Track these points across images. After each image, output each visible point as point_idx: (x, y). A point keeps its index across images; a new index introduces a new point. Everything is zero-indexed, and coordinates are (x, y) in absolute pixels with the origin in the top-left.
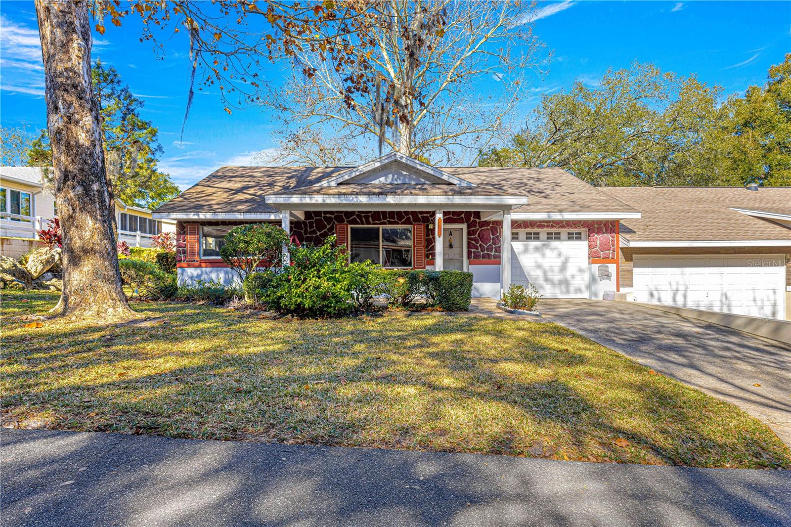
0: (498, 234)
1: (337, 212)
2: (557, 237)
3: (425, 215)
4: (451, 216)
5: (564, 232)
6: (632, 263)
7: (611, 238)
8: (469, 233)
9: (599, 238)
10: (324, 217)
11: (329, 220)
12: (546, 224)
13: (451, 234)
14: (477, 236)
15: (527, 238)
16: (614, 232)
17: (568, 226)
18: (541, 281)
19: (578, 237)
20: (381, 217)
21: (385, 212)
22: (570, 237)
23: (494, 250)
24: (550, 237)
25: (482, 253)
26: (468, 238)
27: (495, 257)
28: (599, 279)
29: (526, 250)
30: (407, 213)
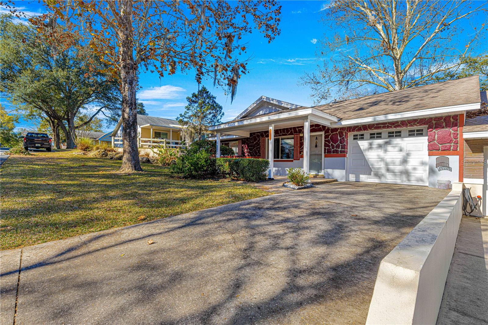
0: (344, 136)
1: (261, 132)
2: (398, 135)
3: (300, 129)
4: (314, 127)
5: (404, 130)
6: (482, 154)
7: (452, 132)
8: (325, 138)
9: (437, 133)
10: (257, 135)
11: (258, 136)
12: (382, 126)
13: (317, 139)
14: (329, 138)
15: (371, 138)
16: (456, 125)
17: (403, 125)
18: (383, 171)
19: (420, 133)
20: (279, 132)
21: (281, 129)
22: (412, 134)
23: (341, 147)
24: (391, 135)
25: (332, 150)
26: (325, 141)
27: (341, 152)
28: (437, 169)
29: (370, 147)
30: (291, 128)
